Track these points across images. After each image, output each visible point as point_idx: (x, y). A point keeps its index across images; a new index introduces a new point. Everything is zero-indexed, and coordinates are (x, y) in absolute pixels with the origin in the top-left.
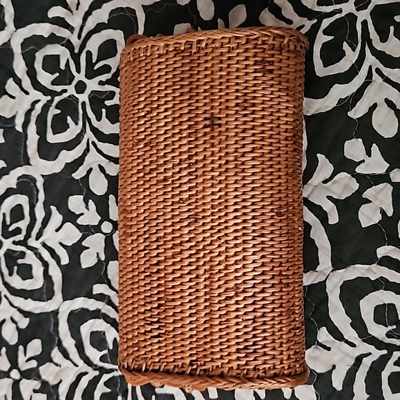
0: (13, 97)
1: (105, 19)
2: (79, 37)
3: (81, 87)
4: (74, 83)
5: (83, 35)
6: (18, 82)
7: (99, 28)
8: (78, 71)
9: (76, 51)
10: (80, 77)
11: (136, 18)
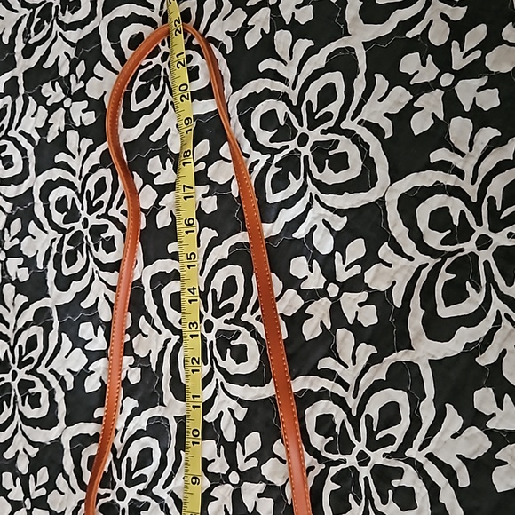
0: (63, 494)
1: (144, 426)
2: (122, 441)
3: (121, 495)
4: (116, 489)
5: (125, 439)
6: (67, 478)
7: (139, 434)
8: (120, 477)
9: (118, 456)
10: (121, 483)
11: (169, 427)
